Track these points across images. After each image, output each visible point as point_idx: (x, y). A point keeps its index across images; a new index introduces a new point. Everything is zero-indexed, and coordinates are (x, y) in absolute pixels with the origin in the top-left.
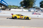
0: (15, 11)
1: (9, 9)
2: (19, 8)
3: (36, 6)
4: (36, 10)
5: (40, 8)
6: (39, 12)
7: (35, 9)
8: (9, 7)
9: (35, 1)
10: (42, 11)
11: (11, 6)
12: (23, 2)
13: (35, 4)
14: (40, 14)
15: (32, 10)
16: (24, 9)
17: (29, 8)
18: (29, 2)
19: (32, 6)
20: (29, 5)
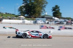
2: (17, 17)
3: (46, 14)
7: (45, 19)
10: (57, 23)
12: (24, 7)
13: (44, 10)
15: (40, 21)
16: (26, 20)
17: (35, 18)
18: (34, 7)
19: (39, 14)
20: (34, 12)
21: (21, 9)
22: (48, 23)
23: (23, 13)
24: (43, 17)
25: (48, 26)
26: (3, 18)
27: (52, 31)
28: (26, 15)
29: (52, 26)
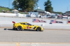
2: (11, 11)
3: (39, 8)
4: (39, 15)
5: (45, 12)
6: (44, 18)
7: (37, 13)
13: (37, 5)
14: (45, 22)
15: (33, 15)
17: (28, 11)
18: (27, 2)
19: (32, 8)
20: (28, 6)
22: (40, 17)
23: (16, 7)
24: (35, 11)
25: (40, 19)
27: (44, 24)
29: (44, 20)
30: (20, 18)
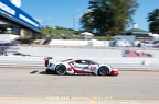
0: (65, 47)
1: (43, 41)
2: (77, 35)
3: (136, 27)
4: (137, 42)
5: (151, 34)
6: (147, 47)
7: (132, 37)
8: (44, 33)
9: (133, 11)
11: (50, 30)
12: (92, 14)
13: (132, 20)
14: (149, 55)
15: (123, 42)
16: (94, 40)
17: (113, 35)
18: (111, 15)
19: (122, 28)
20: (112, 24)
21: (85, 19)
22: (139, 45)
24: (129, 34)
25: (139, 51)
26: (52, 37)
27: (148, 61)
28: (95, 31)
29: (147, 52)
30: (97, 48)
